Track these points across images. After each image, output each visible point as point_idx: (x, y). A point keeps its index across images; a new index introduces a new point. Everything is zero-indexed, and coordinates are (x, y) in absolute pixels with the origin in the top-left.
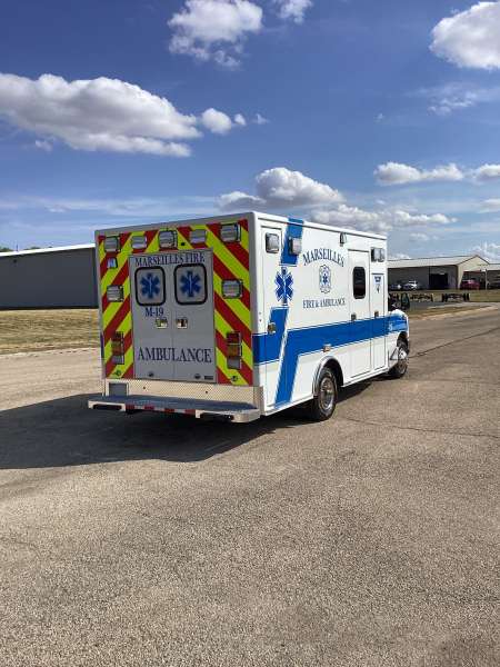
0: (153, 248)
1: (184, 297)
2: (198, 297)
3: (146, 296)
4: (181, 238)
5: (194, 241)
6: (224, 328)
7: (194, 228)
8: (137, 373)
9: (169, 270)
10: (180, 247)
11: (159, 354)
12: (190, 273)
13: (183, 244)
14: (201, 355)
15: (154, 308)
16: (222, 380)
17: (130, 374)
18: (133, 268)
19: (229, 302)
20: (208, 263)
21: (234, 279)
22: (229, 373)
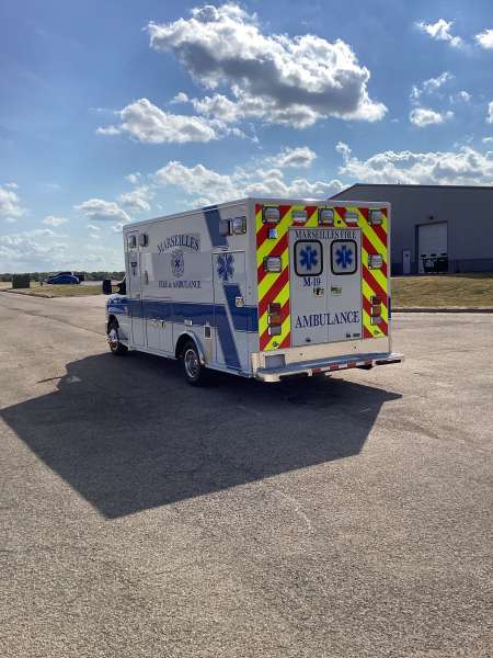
0: (313, 222)
1: (338, 268)
2: (350, 268)
3: (305, 266)
4: (337, 217)
5: (347, 220)
6: (369, 293)
7: (348, 209)
8: (294, 341)
9: (326, 243)
10: (336, 224)
11: (315, 320)
12: (344, 247)
13: (339, 222)
14: (351, 317)
15: (312, 279)
16: (367, 335)
17: (287, 344)
18: (292, 240)
19: (373, 272)
20: (359, 241)
21: (377, 254)
22: (372, 329)
